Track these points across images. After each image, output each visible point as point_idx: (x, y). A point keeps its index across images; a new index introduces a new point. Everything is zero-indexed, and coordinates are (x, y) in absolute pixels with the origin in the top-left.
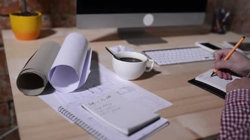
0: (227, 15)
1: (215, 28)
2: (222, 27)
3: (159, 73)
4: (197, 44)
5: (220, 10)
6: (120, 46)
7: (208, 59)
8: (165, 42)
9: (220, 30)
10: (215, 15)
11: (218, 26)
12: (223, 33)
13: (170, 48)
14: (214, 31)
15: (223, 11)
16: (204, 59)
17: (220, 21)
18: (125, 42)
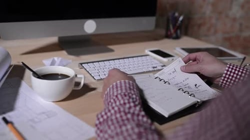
0: (181, 18)
1: (169, 33)
2: (176, 32)
3: (94, 89)
4: (147, 52)
5: (174, 14)
6: (56, 59)
7: (155, 69)
8: (112, 51)
9: (174, 35)
10: (168, 20)
11: (172, 31)
12: (177, 38)
13: (118, 57)
14: (168, 36)
15: (177, 14)
16: (151, 69)
17: (174, 26)
18: (64, 52)
